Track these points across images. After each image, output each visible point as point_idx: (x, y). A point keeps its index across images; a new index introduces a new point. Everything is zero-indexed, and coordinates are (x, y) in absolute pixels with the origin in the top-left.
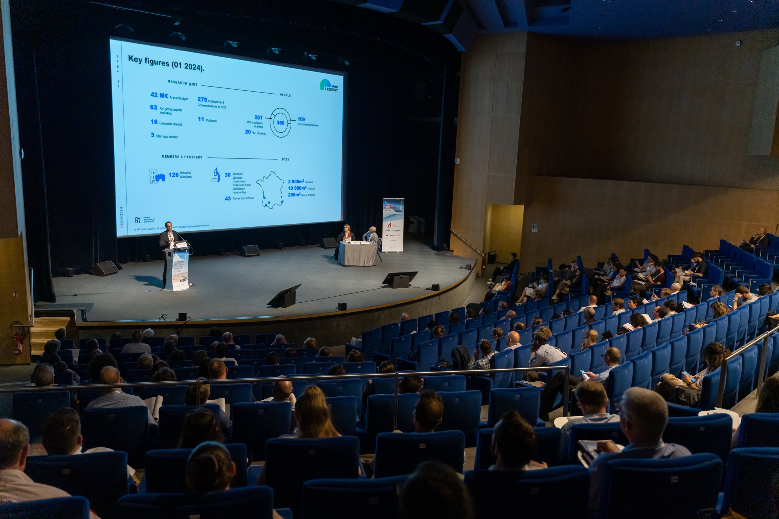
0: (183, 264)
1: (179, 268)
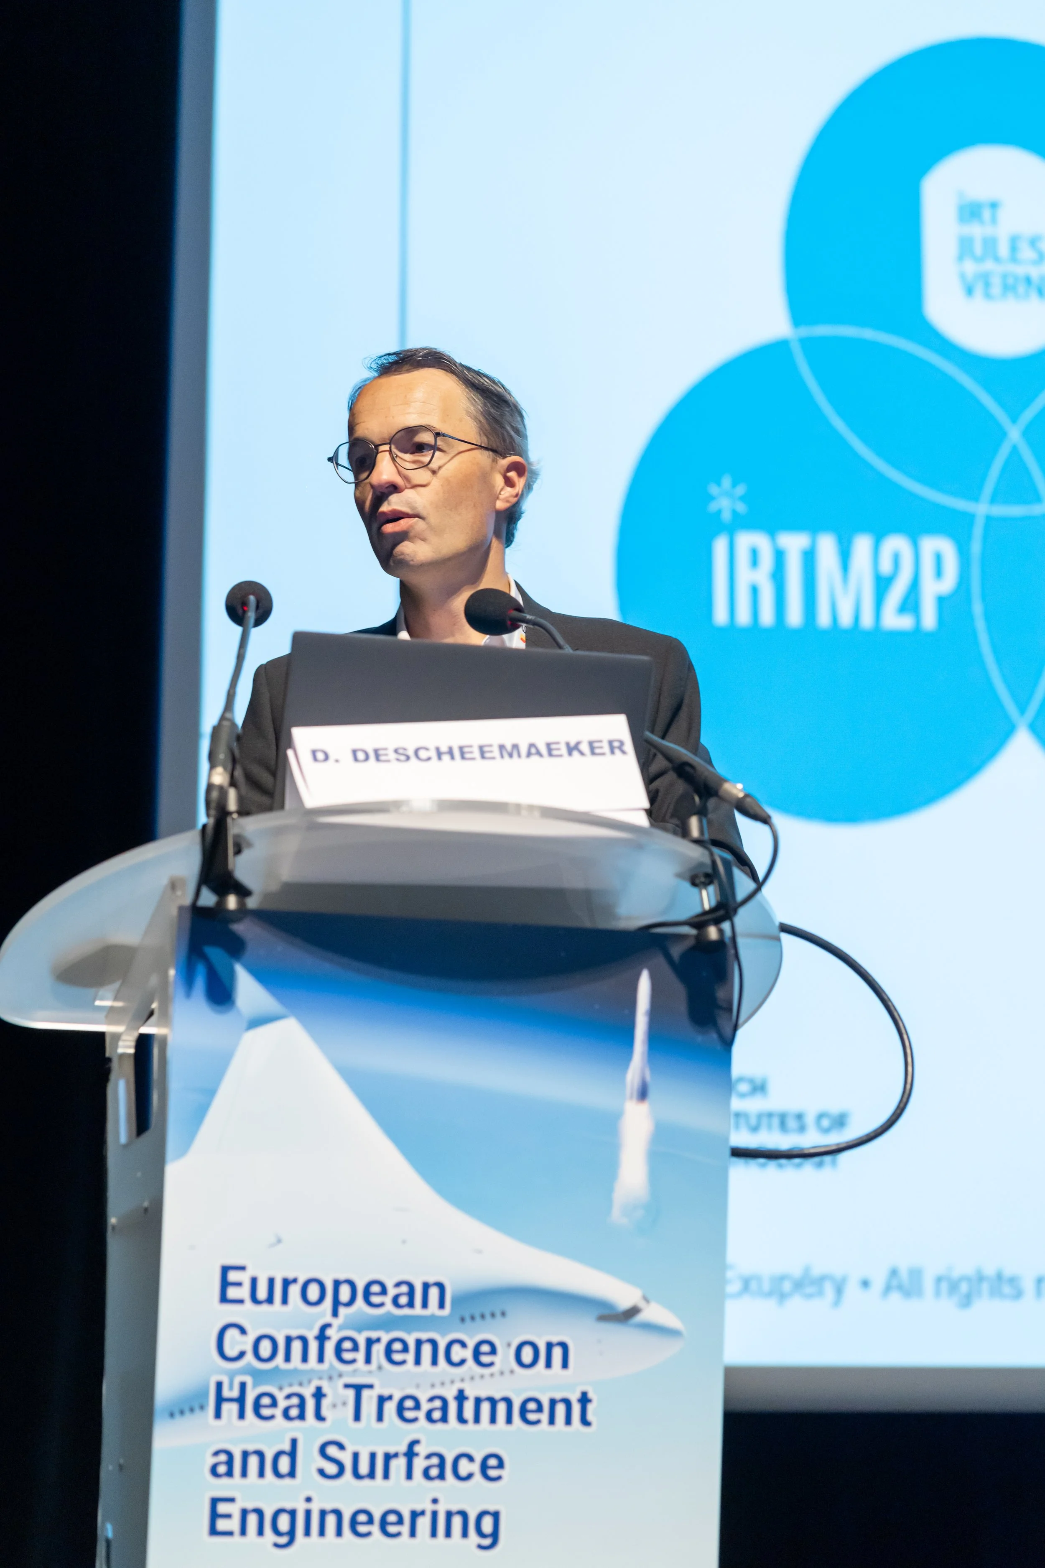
0: (529, 1410)
1: (388, 1522)
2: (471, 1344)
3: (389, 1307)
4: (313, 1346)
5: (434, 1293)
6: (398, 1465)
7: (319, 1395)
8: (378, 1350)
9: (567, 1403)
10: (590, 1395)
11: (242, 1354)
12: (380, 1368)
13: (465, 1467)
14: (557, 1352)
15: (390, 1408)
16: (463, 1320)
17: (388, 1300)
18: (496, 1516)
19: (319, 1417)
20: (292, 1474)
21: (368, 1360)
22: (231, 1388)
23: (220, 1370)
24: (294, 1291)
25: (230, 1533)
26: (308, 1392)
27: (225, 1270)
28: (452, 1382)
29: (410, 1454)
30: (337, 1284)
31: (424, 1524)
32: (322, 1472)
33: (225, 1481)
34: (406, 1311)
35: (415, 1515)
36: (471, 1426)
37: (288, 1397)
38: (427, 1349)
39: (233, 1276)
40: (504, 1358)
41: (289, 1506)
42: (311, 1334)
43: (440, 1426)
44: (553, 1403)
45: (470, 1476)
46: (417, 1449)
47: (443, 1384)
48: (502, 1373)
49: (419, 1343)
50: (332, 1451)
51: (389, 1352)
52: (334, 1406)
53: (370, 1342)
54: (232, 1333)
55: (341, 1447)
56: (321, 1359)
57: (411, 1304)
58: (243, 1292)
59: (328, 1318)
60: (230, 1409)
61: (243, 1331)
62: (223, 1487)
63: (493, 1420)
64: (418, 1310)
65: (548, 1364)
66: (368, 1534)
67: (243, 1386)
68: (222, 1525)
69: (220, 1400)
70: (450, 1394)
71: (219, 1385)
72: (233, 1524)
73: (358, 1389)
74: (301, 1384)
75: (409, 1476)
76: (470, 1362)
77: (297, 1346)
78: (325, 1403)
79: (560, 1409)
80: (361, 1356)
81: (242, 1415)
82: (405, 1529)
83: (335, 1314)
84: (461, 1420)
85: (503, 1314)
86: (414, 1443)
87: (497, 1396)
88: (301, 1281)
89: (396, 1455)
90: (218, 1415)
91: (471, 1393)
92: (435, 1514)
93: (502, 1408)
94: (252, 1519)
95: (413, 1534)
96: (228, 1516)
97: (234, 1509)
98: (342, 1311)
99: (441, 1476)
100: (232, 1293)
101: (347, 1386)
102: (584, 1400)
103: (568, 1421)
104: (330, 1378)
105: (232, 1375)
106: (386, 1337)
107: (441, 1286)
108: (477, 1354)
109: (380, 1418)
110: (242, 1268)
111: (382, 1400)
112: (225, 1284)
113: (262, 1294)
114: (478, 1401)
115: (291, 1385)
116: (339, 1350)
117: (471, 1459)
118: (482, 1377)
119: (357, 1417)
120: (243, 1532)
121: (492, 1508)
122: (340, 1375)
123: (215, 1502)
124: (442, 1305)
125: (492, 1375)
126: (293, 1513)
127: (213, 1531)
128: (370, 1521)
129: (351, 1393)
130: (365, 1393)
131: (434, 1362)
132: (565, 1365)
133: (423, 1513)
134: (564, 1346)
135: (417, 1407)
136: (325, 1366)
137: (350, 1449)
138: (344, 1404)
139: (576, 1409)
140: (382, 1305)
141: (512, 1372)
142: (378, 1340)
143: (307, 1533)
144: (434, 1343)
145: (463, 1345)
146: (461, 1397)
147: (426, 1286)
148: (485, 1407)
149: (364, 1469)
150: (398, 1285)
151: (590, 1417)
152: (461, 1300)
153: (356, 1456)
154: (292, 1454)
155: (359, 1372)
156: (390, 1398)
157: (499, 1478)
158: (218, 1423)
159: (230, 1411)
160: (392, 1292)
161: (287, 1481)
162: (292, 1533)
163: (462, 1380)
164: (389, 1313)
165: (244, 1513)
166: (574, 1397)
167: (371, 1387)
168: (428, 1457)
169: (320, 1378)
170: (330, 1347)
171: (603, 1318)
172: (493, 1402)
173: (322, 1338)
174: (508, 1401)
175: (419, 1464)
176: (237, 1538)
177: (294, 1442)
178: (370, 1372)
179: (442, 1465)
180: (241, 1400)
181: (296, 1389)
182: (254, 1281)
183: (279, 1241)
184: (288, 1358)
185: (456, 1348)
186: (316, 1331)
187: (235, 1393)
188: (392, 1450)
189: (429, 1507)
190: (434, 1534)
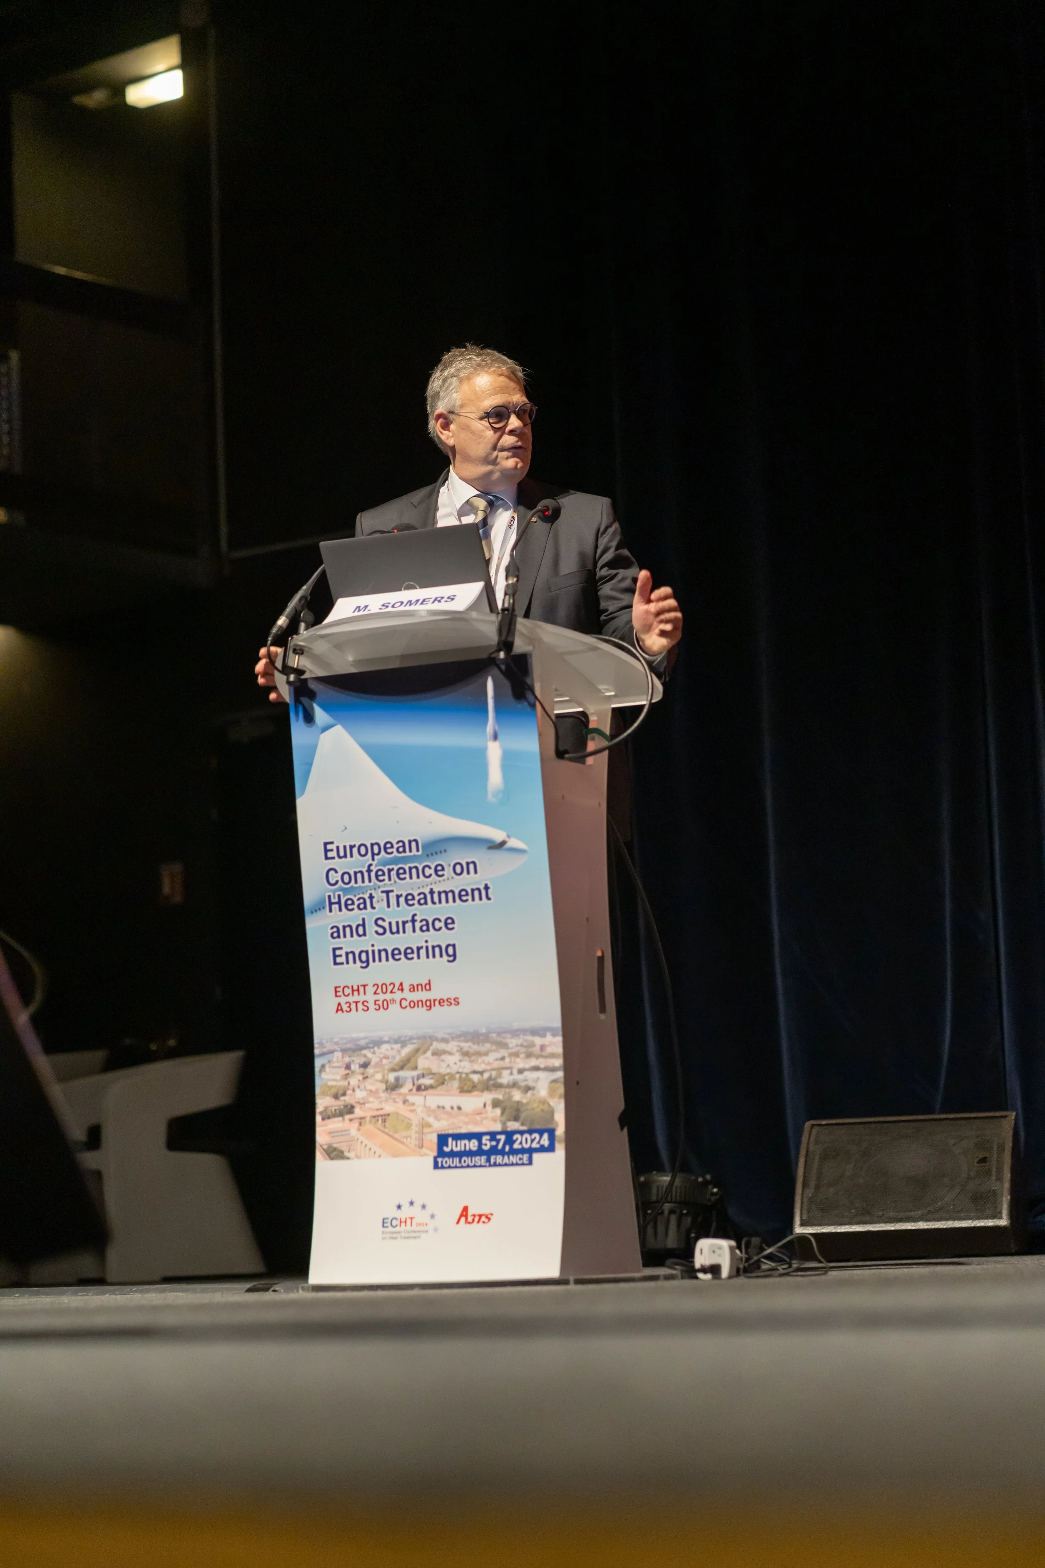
0: (462, 895)
1: (408, 953)
2: (433, 866)
3: (395, 853)
4: (366, 875)
5: (413, 844)
6: (409, 926)
7: (371, 897)
8: (393, 873)
9: (479, 890)
10: (489, 885)
11: (337, 882)
12: (395, 882)
13: (438, 925)
14: (471, 866)
15: (402, 900)
16: (428, 856)
17: (394, 850)
18: (454, 946)
19: (373, 908)
20: (365, 934)
21: (390, 879)
22: (334, 898)
23: (328, 890)
24: (355, 850)
25: (342, 964)
26: (366, 896)
27: (326, 844)
28: (427, 885)
29: (413, 921)
30: (372, 845)
31: (423, 952)
32: (377, 932)
33: (337, 940)
34: (403, 854)
35: (419, 949)
36: (438, 905)
37: (359, 899)
38: (414, 871)
39: (329, 847)
40: (449, 871)
41: (365, 949)
42: (364, 870)
43: (424, 906)
44: (473, 890)
45: (440, 929)
46: (416, 918)
47: (423, 887)
48: (448, 879)
49: (410, 869)
50: (380, 922)
51: (398, 874)
52: (378, 901)
53: (390, 871)
54: (332, 873)
55: (384, 920)
56: (370, 881)
57: (404, 851)
58: (333, 854)
59: (371, 862)
60: (335, 907)
61: (336, 872)
62: (337, 943)
63: (447, 901)
64: (408, 854)
65: (468, 873)
66: (400, 959)
67: (339, 896)
68: (338, 960)
69: (331, 904)
70: (427, 891)
71: (329, 897)
72: (342, 959)
73: (387, 893)
74: (363, 893)
75: (414, 931)
76: (434, 875)
77: (359, 875)
78: (374, 900)
79: (476, 893)
80: (386, 877)
81: (340, 910)
82: (415, 955)
83: (373, 859)
84: (433, 903)
85: (445, 851)
86: (414, 915)
87: (448, 890)
88: (357, 846)
89: (407, 922)
90: (331, 911)
91: (436, 889)
92: (427, 948)
93: (450, 895)
94: (351, 956)
95: (419, 957)
96: (341, 956)
97: (342, 952)
98: (376, 857)
99: (428, 930)
100: (330, 854)
101: (382, 892)
102: (487, 888)
103: (481, 899)
104: (375, 889)
105: (334, 892)
106: (396, 868)
107: (416, 841)
108: (436, 871)
109: (398, 905)
110: (332, 843)
111: (398, 897)
112: (326, 851)
113: (342, 854)
114: (440, 893)
115: (359, 894)
116: (377, 876)
117: (440, 920)
118: (440, 881)
119: (389, 906)
120: (348, 962)
121: (452, 942)
122: (379, 887)
123: (334, 950)
124: (418, 850)
125: (444, 880)
126: (367, 952)
127: (335, 963)
128: (400, 953)
129: (384, 895)
130: (391, 894)
131: (418, 877)
132: (476, 872)
133: (422, 947)
134: (474, 863)
135: (413, 898)
136: (372, 884)
137: (387, 921)
138: (382, 900)
139: (483, 892)
140: (392, 853)
141: (453, 878)
142: (393, 869)
143: (374, 961)
144: (416, 868)
145: (430, 867)
146: (432, 892)
147: (410, 842)
148: (443, 896)
149: (394, 929)
150: (398, 842)
151: (490, 896)
152: (426, 846)
153: (390, 924)
154: (364, 925)
155: (387, 885)
156: (401, 895)
157: (453, 928)
158: (331, 914)
159: (335, 908)
160: (396, 846)
161: (363, 938)
162: (367, 961)
163: (431, 884)
164: (395, 856)
165: (347, 954)
166: (482, 887)
167: (392, 891)
168: (421, 921)
169: (371, 890)
170: (373, 874)
171: (490, 848)
172: (446, 893)
173: (369, 871)
174: (453, 892)
175: (418, 925)
176: (345, 966)
177: (364, 920)
178: (391, 884)
179: (427, 925)
180: (339, 903)
181: (361, 896)
182: (338, 848)
183: (346, 828)
184: (356, 882)
185: (427, 869)
186: (366, 868)
187: (336, 900)
188: (405, 919)
189: (424, 945)
190: (428, 957)
